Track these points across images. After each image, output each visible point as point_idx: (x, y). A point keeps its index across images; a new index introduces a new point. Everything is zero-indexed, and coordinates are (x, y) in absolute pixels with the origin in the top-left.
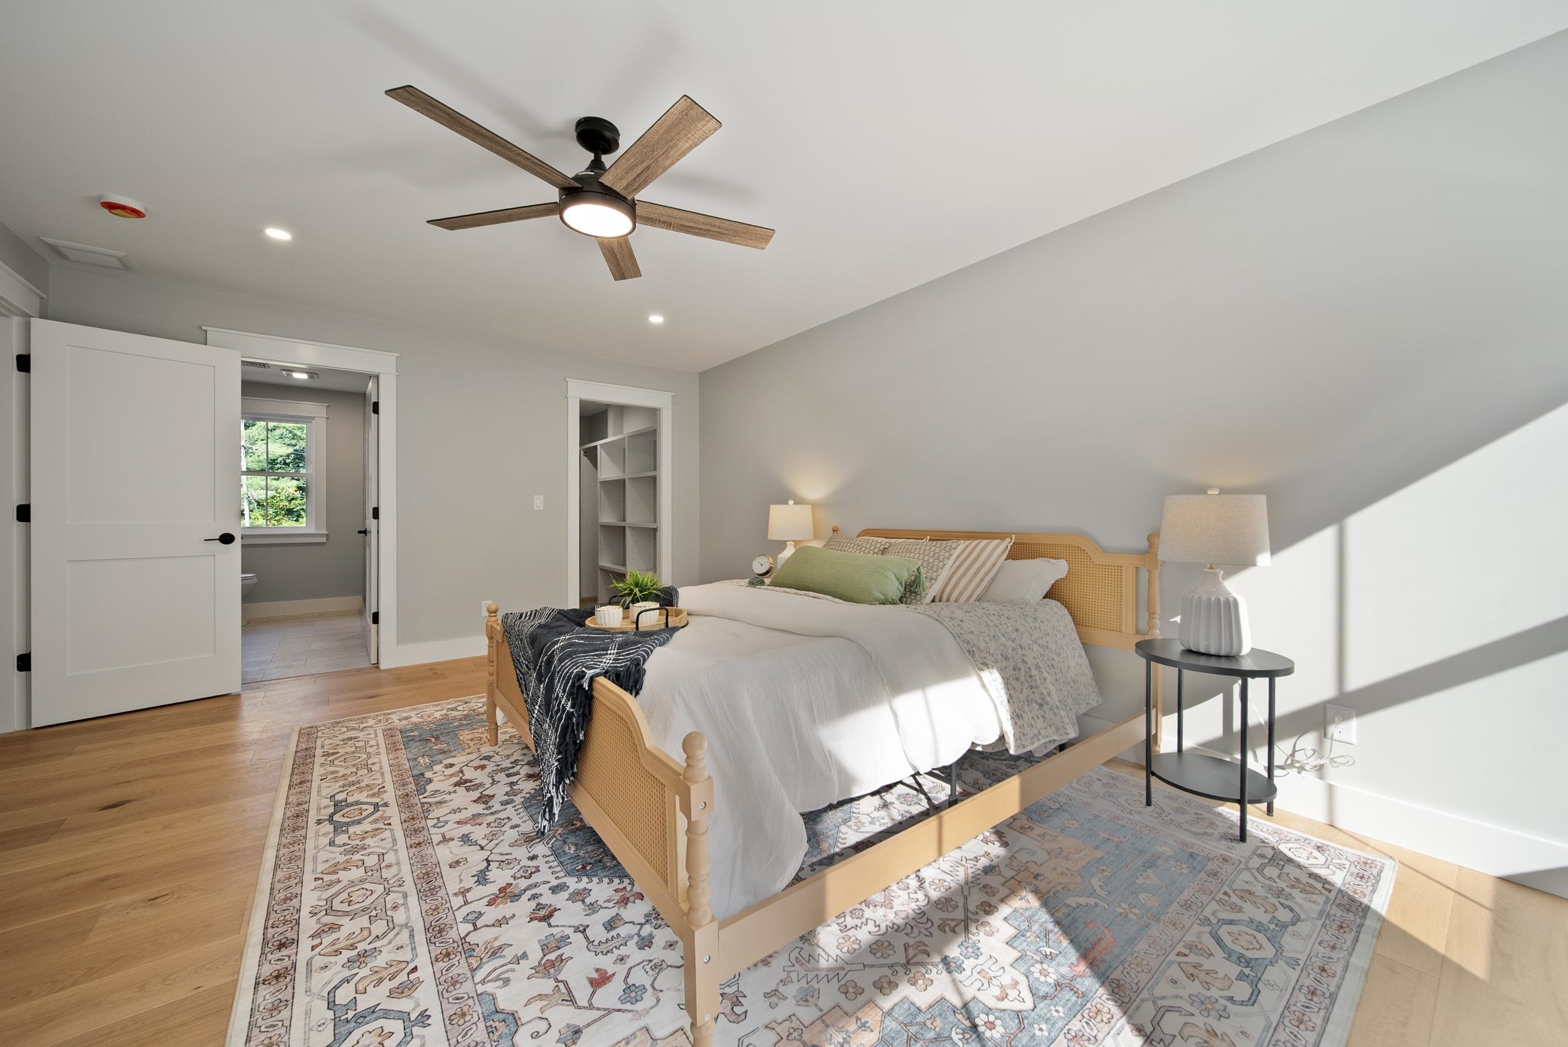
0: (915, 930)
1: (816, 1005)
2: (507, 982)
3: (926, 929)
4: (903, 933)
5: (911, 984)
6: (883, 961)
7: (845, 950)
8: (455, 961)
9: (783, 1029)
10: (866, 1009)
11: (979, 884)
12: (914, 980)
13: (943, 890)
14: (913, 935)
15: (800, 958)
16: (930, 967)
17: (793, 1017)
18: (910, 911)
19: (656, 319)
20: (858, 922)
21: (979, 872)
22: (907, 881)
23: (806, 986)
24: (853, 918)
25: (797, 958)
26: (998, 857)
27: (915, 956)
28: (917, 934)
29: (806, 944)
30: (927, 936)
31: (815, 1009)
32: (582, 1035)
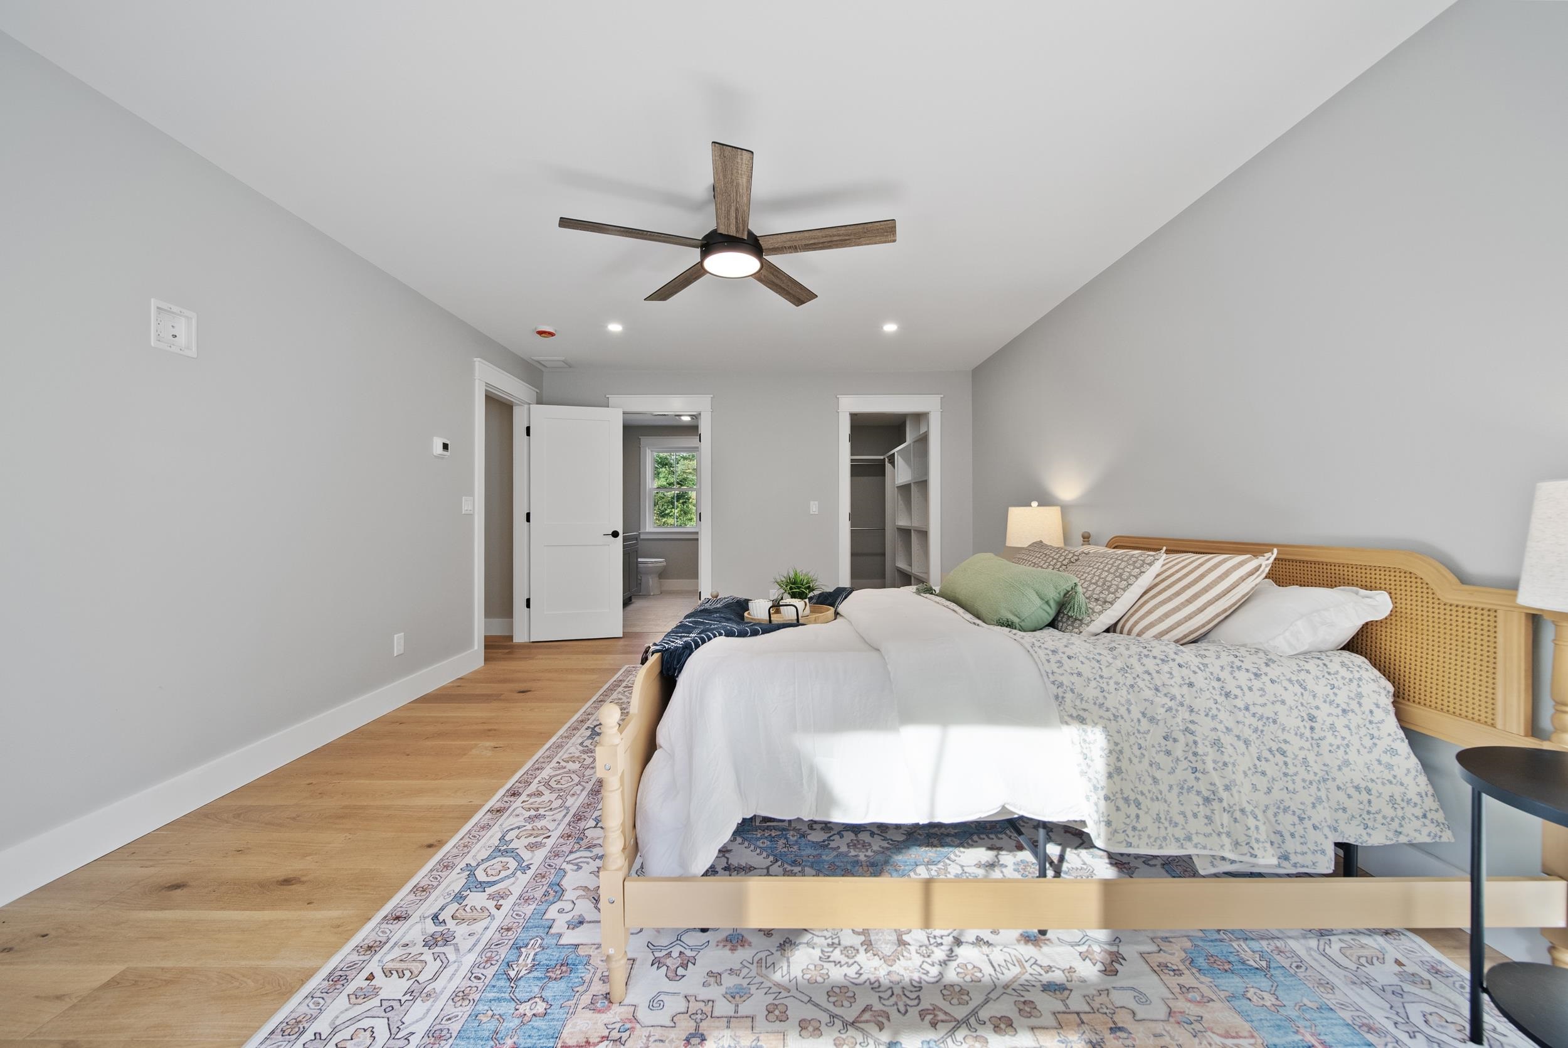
0: (894, 999)
1: (737, 1006)
2: (580, 868)
3: (906, 1005)
4: (878, 994)
5: (835, 1044)
6: (831, 1007)
7: (807, 977)
8: (568, 842)
9: (694, 1006)
10: (772, 1037)
11: (1022, 996)
12: (842, 1042)
13: (968, 978)
14: (886, 1002)
15: (764, 961)
16: (871, 1042)
17: (711, 1003)
18: (907, 979)
19: (890, 328)
20: (844, 959)
21: (1038, 984)
22: (935, 949)
23: (745, 985)
24: (842, 954)
25: (761, 959)
26: (1084, 981)
27: (867, 1022)
28: (891, 1003)
29: (779, 953)
30: (899, 1011)
31: (733, 1007)
32: (582, 926)
